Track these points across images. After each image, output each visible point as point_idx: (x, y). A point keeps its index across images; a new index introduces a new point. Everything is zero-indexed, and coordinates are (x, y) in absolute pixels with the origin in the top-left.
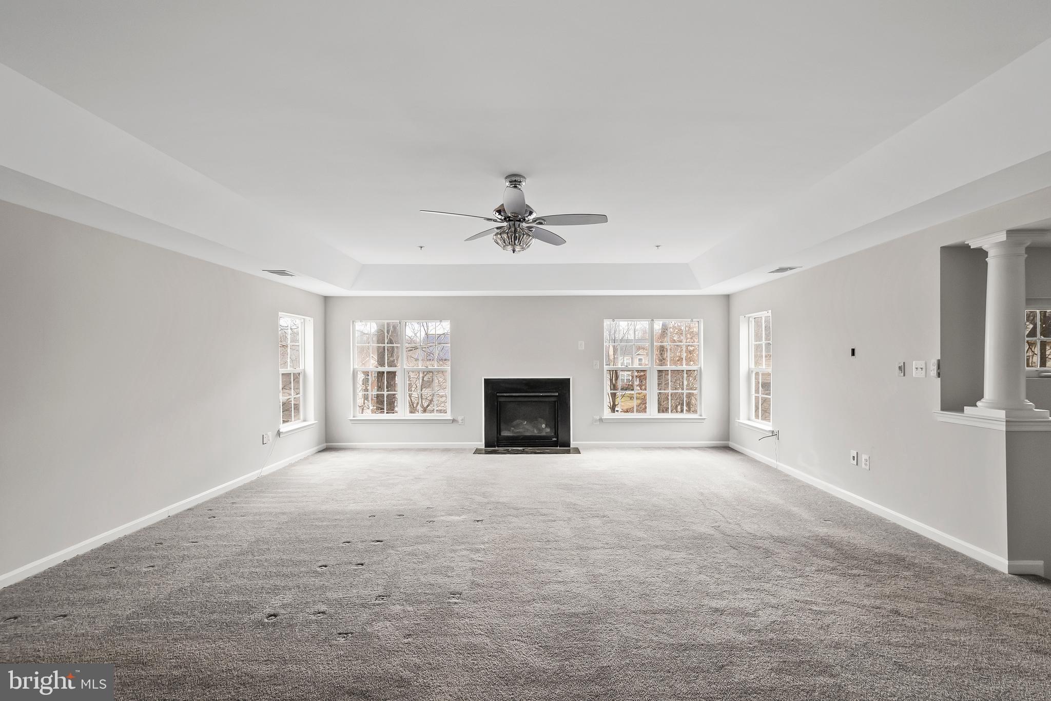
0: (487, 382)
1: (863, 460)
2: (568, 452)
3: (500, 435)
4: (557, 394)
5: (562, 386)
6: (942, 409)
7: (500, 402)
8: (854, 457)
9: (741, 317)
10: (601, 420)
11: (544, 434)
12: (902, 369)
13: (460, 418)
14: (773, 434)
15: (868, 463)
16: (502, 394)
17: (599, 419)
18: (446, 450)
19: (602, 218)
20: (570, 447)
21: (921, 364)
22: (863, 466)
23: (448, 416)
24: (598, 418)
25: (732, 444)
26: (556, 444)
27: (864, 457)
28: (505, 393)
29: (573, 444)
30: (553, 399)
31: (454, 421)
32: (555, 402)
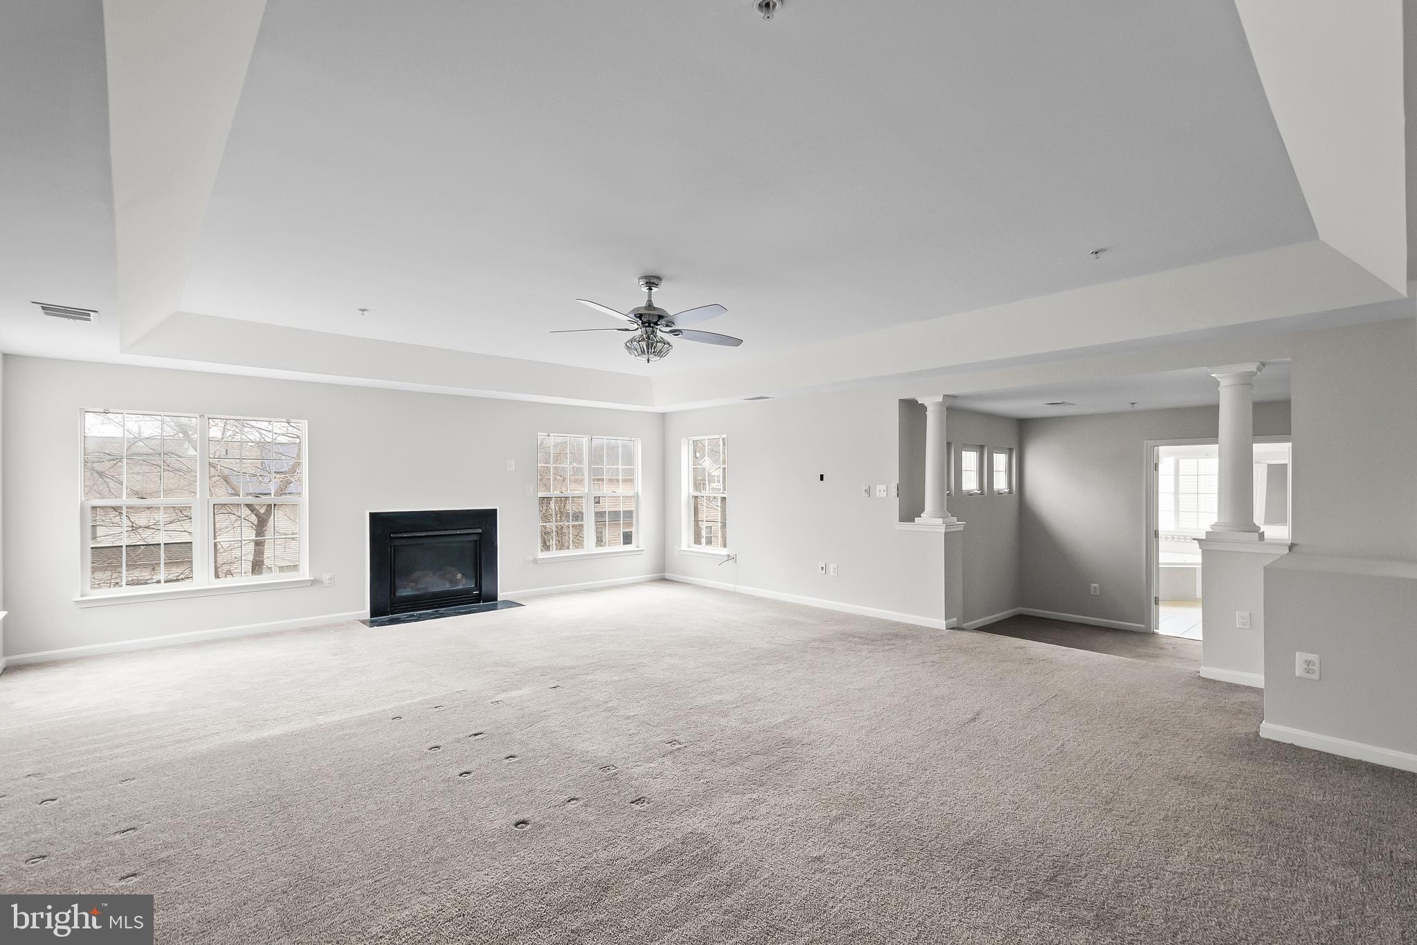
0: (375, 518)
1: (832, 569)
2: (494, 608)
3: (394, 595)
4: (480, 531)
5: (487, 519)
6: (900, 521)
7: (394, 546)
8: (823, 568)
9: (682, 439)
10: (535, 561)
11: (460, 587)
12: (868, 491)
13: (325, 577)
14: (729, 557)
15: (836, 571)
16: (396, 535)
17: (533, 561)
18: (307, 630)
19: (738, 342)
20: (497, 600)
21: (883, 487)
22: (832, 574)
23: (305, 574)
24: (531, 558)
25: (668, 575)
26: (478, 599)
27: (832, 567)
28: (404, 532)
29: (501, 596)
30: (475, 538)
31: (314, 582)
32: (476, 541)
